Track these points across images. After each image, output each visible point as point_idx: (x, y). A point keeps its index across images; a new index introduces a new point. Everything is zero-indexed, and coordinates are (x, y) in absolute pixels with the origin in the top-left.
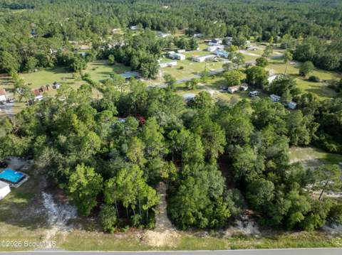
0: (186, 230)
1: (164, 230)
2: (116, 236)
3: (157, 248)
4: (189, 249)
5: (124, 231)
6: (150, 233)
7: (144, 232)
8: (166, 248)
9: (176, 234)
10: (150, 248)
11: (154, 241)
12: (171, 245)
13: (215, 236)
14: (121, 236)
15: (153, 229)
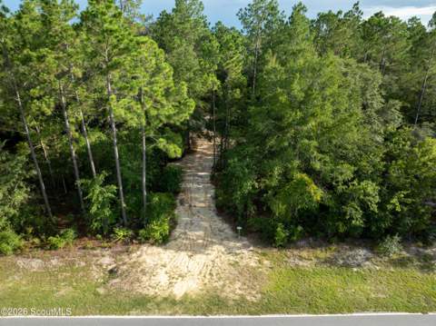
0: (288, 244)
1: (205, 247)
2: (20, 262)
3: (171, 302)
4: (312, 307)
5: (53, 247)
6: (149, 255)
7: (128, 252)
8: (214, 303)
9: (249, 256)
10: (142, 303)
11: (162, 278)
12: (234, 291)
13: (402, 263)
14: (36, 264)
15: (165, 241)
